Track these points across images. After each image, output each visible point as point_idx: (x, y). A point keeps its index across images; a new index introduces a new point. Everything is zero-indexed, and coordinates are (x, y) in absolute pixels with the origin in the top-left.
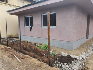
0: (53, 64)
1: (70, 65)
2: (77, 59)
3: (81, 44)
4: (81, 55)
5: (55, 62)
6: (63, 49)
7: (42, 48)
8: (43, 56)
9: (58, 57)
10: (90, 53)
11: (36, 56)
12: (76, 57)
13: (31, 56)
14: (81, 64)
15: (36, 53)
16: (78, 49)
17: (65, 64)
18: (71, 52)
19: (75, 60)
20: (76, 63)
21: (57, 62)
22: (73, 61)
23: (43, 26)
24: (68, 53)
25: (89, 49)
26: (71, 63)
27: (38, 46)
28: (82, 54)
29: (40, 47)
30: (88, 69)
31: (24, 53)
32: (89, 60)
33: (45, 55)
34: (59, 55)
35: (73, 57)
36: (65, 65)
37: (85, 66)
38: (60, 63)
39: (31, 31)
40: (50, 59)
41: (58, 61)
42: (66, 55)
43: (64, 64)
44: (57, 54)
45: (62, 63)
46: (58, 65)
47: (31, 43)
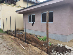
0: (50, 52)
2: (71, 49)
5: (52, 51)
6: (58, 41)
7: (41, 39)
8: (42, 46)
9: (54, 47)
11: (37, 45)
12: (70, 48)
13: (33, 45)
15: (36, 43)
16: (72, 41)
18: (65, 43)
19: (69, 51)
20: (70, 54)
21: (54, 51)
22: (68, 51)
23: (43, 22)
24: (63, 44)
26: (66, 53)
27: (39, 37)
29: (40, 38)
31: (28, 43)
33: (44, 45)
34: (56, 45)
35: (68, 48)
36: (61, 54)
38: (57, 53)
39: (33, 26)
40: (48, 48)
41: (55, 51)
42: (61, 46)
43: (59, 53)
44: (53, 45)
45: (58, 53)
46: (54, 54)
47: (33, 35)
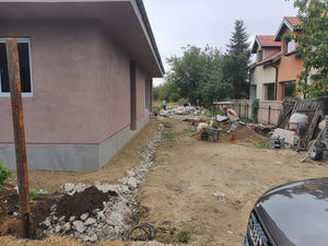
0: (39, 230)
1: (101, 214)
2: (116, 191)
3: (119, 148)
4: (125, 180)
5: (47, 222)
9: (54, 201)
10: (146, 170)
14: (128, 204)
16: (113, 162)
17: (84, 216)
18: (94, 175)
19: (112, 198)
20: (115, 206)
21: (55, 218)
22: (108, 200)
25: (142, 159)
26: (102, 208)
28: (126, 175)
30: (147, 210)
32: (146, 188)
35: (104, 188)
36: (84, 221)
37: (138, 206)
38: (67, 221)
40: (27, 215)
41: (58, 216)
43: (79, 219)
44: (45, 195)
45: (72, 218)
46: (58, 228)
